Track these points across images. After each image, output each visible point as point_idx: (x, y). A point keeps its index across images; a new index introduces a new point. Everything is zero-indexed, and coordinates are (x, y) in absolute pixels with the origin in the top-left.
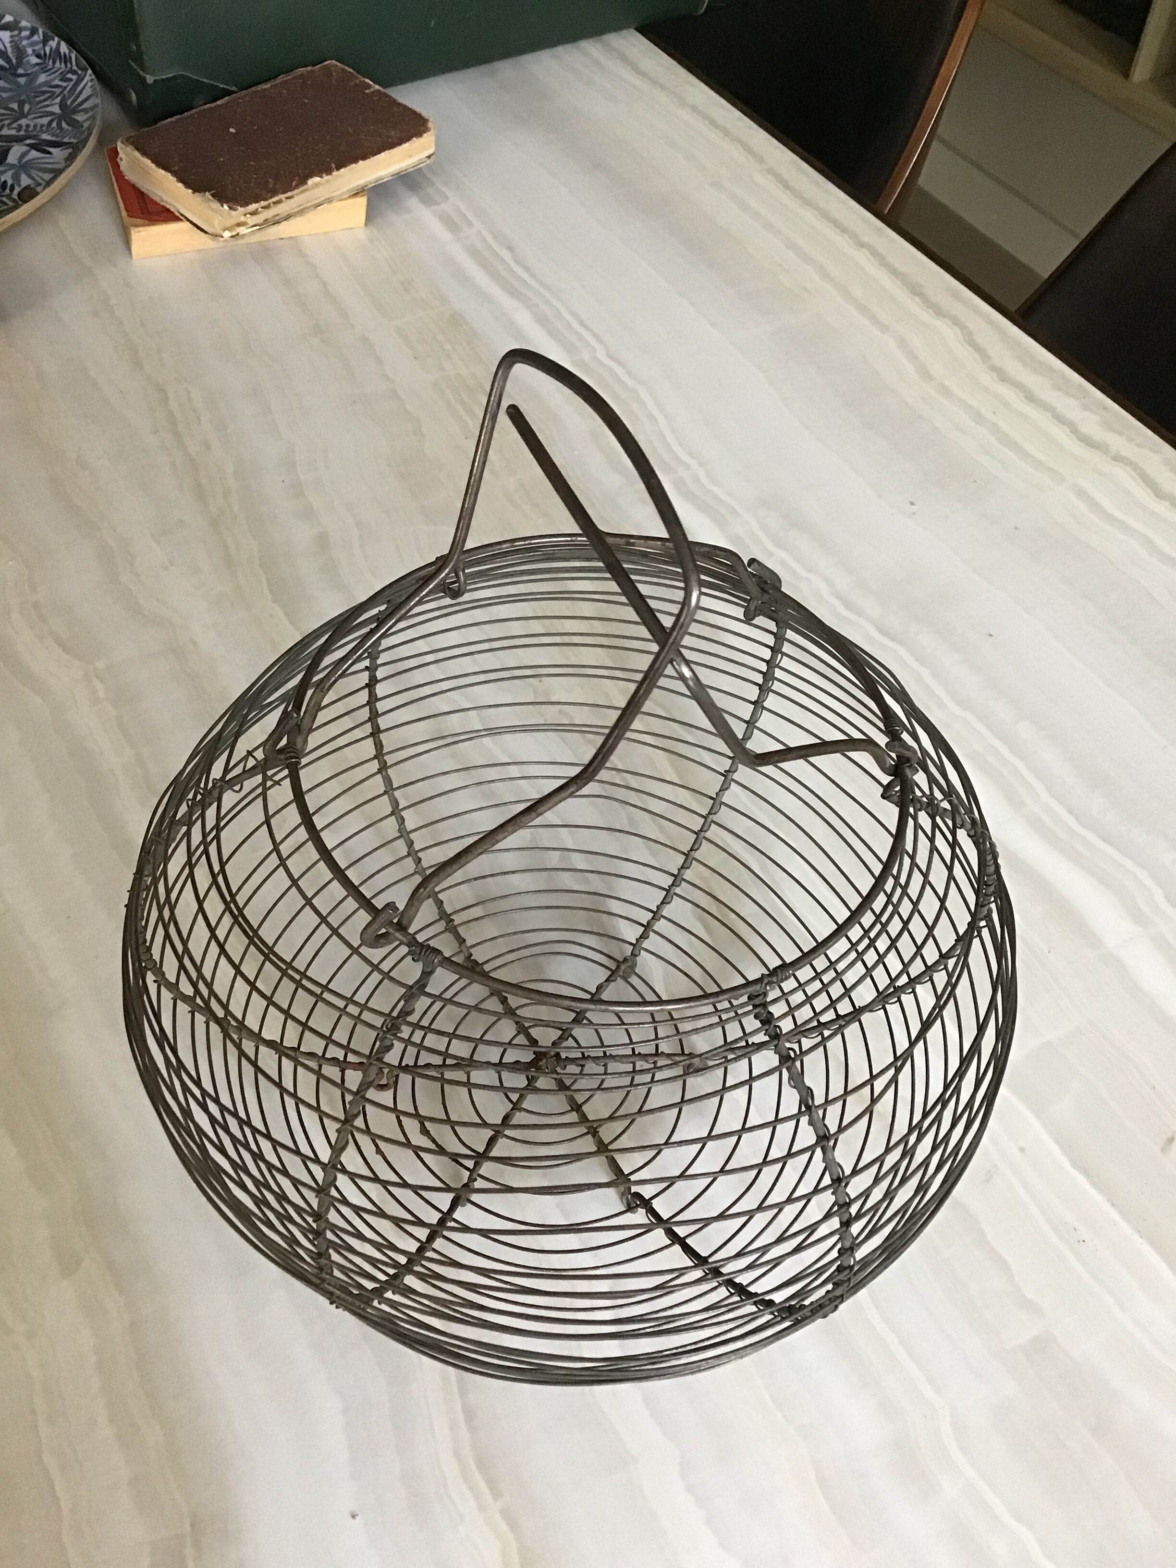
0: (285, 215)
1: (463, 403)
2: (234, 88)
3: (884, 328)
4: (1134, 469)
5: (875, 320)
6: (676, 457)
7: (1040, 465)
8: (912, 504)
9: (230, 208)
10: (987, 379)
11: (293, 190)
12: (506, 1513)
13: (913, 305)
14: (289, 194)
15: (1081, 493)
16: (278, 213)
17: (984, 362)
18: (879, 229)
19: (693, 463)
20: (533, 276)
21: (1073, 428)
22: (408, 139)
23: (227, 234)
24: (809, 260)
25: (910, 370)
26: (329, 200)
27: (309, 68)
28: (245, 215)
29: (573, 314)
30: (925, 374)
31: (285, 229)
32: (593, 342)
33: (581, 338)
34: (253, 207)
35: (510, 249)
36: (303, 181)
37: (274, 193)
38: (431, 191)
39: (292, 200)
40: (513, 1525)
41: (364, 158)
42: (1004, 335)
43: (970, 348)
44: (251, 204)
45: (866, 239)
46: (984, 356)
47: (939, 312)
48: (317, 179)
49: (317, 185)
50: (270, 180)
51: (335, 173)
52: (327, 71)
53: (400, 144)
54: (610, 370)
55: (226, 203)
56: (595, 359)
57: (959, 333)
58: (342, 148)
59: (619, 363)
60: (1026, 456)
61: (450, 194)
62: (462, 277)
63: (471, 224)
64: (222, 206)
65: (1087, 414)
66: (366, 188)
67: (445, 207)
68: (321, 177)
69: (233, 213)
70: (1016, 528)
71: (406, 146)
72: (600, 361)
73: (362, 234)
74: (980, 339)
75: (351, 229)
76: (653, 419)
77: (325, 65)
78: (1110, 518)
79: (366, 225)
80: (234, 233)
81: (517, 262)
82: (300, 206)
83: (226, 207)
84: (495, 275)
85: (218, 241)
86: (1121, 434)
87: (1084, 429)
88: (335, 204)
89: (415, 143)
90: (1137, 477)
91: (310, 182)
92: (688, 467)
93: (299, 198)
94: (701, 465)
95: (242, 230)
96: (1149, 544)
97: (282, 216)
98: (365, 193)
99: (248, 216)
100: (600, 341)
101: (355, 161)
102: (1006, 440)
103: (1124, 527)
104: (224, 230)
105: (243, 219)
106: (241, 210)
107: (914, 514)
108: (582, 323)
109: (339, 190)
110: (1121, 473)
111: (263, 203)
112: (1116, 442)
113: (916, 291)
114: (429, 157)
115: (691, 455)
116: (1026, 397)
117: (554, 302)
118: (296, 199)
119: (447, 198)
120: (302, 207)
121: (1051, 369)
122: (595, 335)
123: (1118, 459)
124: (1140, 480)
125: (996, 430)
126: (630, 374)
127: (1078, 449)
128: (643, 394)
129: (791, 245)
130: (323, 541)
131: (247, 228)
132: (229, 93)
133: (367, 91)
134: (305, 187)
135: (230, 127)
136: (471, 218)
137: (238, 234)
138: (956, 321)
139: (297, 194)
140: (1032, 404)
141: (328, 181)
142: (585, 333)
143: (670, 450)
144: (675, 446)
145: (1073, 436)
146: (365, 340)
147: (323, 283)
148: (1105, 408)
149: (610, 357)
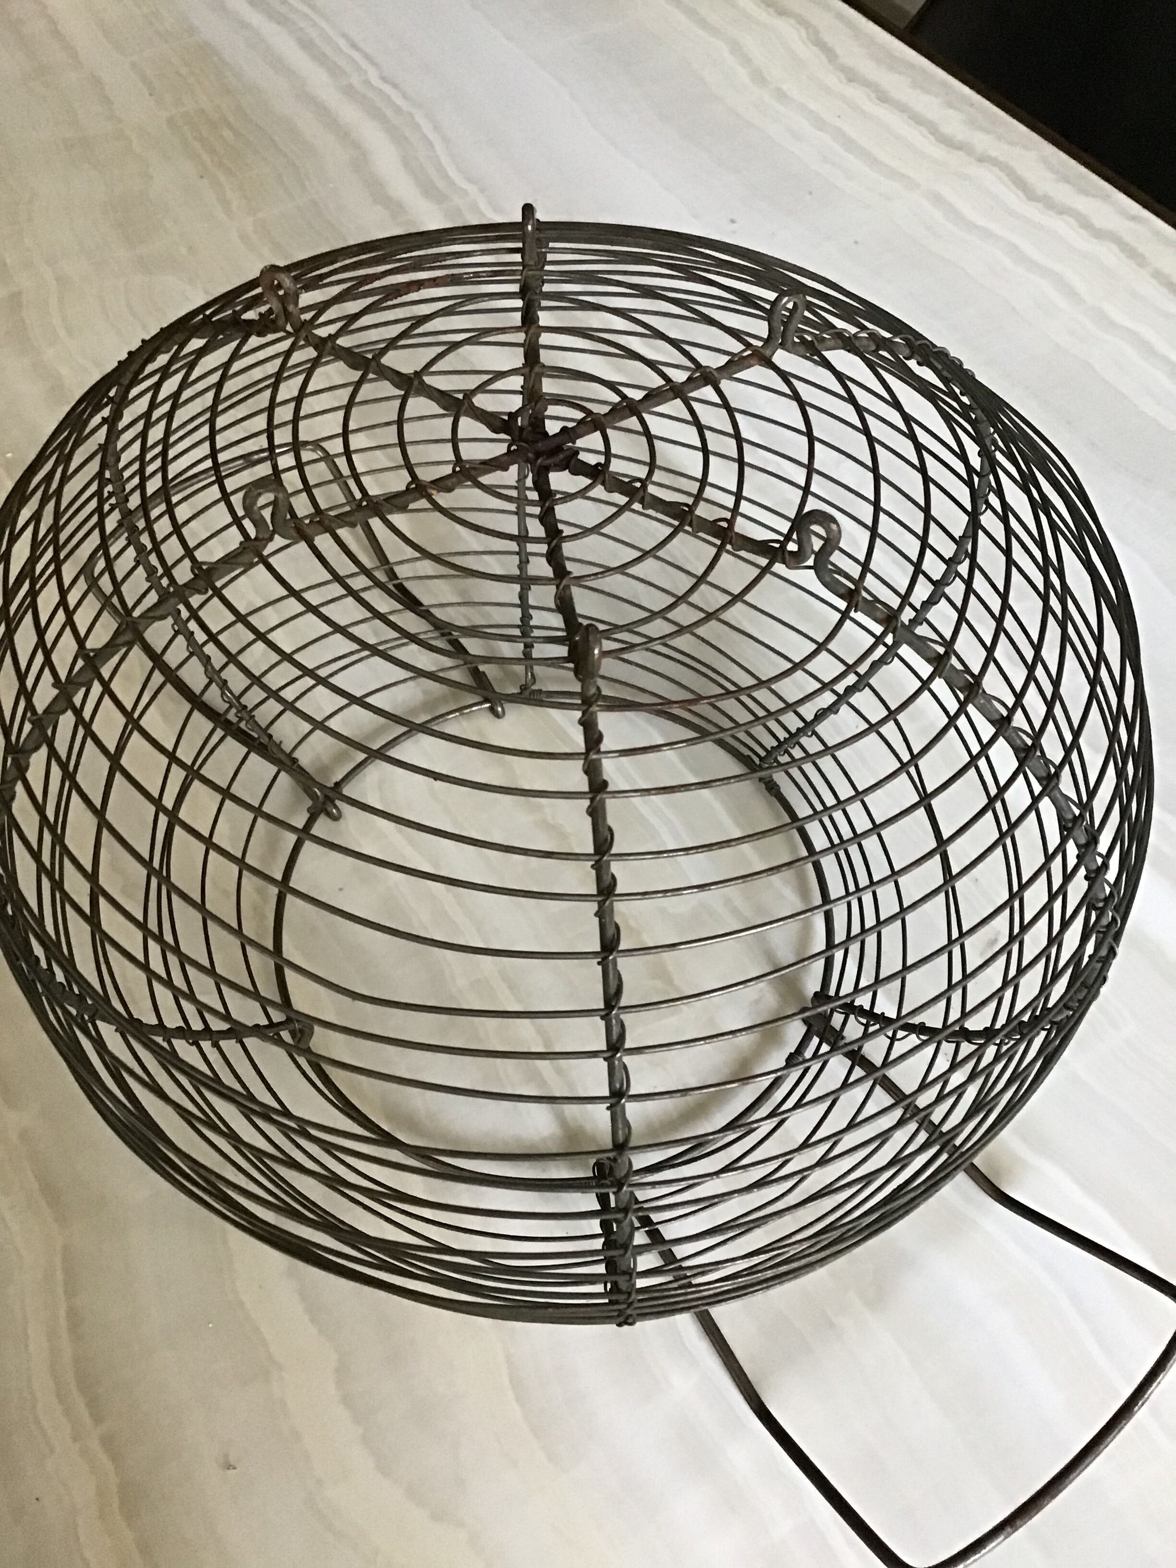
1: (200, 139)
3: (715, 31)
4: (1002, 170)
5: (703, 24)
6: (452, 183)
7: (893, 174)
10: (833, 80)
12: (108, 1442)
15: (938, 199)
17: (830, 61)
19: (472, 190)
21: (933, 130)
25: (743, 74)
29: (345, 36)
30: (759, 78)
32: (364, 64)
33: (355, 62)
40: (116, 1457)
42: (856, 32)
43: (815, 49)
46: (829, 53)
54: (383, 93)
56: (367, 83)
57: (803, 32)
59: (396, 86)
60: (872, 161)
65: (951, 112)
70: (856, 242)
72: (371, 84)
74: (827, 38)
78: (971, 226)
86: (987, 131)
87: (947, 129)
90: (1006, 179)
92: (465, 193)
94: (482, 191)
96: (1015, 252)
100: (374, 64)
102: (850, 144)
103: (987, 234)
108: (354, 46)
110: (988, 176)
112: (982, 142)
115: (470, 180)
116: (879, 99)
117: (323, 24)
121: (911, 66)
122: (367, 57)
123: (983, 159)
124: (1010, 183)
125: (840, 135)
126: (405, 96)
127: (938, 152)
128: (420, 118)
130: (15, 302)
138: (800, 20)
140: (886, 105)
142: (357, 56)
143: (446, 177)
144: (453, 173)
145: (932, 138)
146: (96, 81)
147: (52, 21)
148: (972, 105)
149: (384, 79)
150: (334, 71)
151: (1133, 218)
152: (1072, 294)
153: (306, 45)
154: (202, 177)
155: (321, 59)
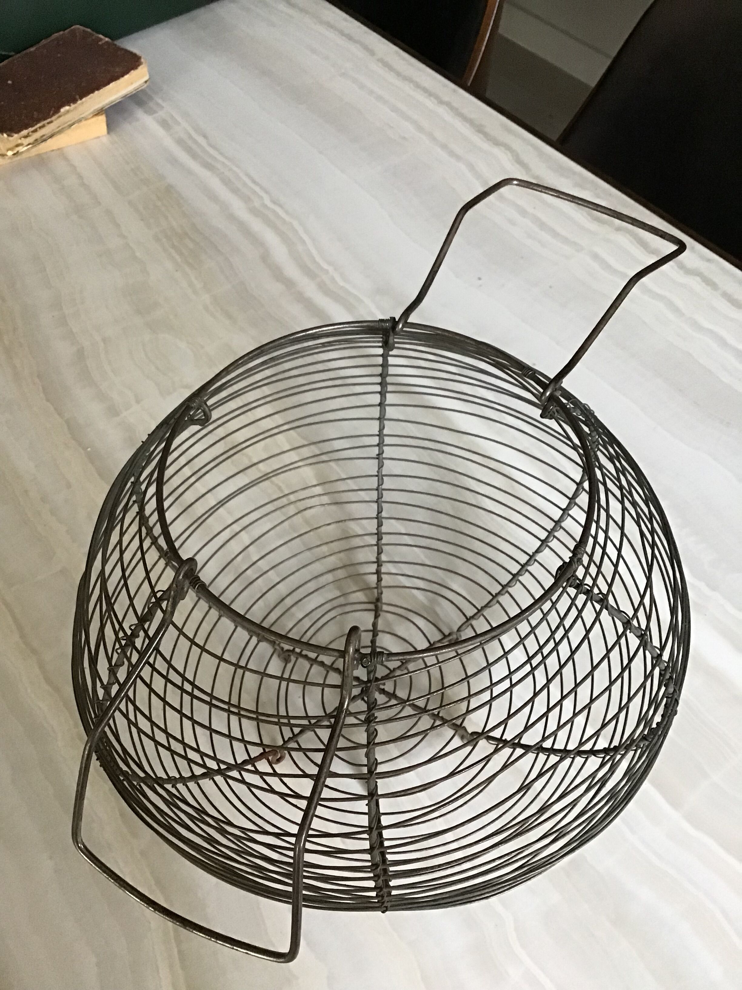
0: (50, 134)
1: (173, 246)
2: (12, 53)
3: (458, 158)
5: (452, 153)
6: (319, 266)
7: (566, 241)
8: (480, 279)
9: (8, 135)
11: (51, 117)
13: (477, 139)
14: (49, 120)
15: (596, 257)
16: (44, 134)
18: (454, 91)
19: (330, 269)
20: (221, 154)
22: (127, 72)
23: (10, 153)
24: (408, 118)
26: (79, 121)
27: (61, 33)
28: (20, 139)
29: (248, 175)
31: (51, 144)
32: (260, 192)
33: (255, 192)
34: (25, 132)
35: (205, 136)
36: (57, 110)
37: (38, 121)
38: (151, 104)
39: (52, 124)
41: (98, 89)
42: (541, 154)
44: (22, 130)
45: (446, 99)
46: (526, 167)
47: (497, 143)
48: (67, 108)
49: (68, 112)
50: (35, 113)
51: (79, 102)
52: (73, 32)
53: (123, 76)
54: (274, 211)
55: (6, 132)
57: (510, 155)
58: (83, 84)
59: (281, 206)
60: (555, 234)
61: (164, 104)
62: (174, 161)
63: (178, 124)
64: (3, 135)
66: (104, 109)
67: (161, 114)
68: (70, 106)
69: (11, 138)
70: (551, 287)
71: (126, 77)
72: (266, 206)
73: (106, 139)
74: (524, 158)
75: (98, 137)
76: (304, 242)
77: (72, 30)
78: (615, 272)
79: (108, 133)
80: (15, 152)
81: (211, 145)
82: (59, 127)
83: (5, 135)
84: (194, 156)
85: (5, 158)
88: (84, 123)
89: (133, 73)
90: (633, 240)
91: (63, 110)
92: (327, 272)
93: (56, 123)
94: (336, 269)
95: (21, 149)
97: (48, 136)
98: (103, 112)
99: (23, 139)
100: (267, 192)
101: (93, 92)
102: (542, 225)
104: (8, 150)
105: (20, 141)
106: (16, 136)
107: (481, 286)
108: (254, 182)
109: (83, 113)
111: (31, 129)
113: (480, 130)
114: (146, 82)
115: (330, 263)
117: (235, 169)
118: (55, 123)
119: (163, 107)
120: (60, 128)
121: (574, 173)
122: (261, 188)
124: (636, 243)
125: (535, 219)
126: (287, 212)
127: (593, 226)
128: (296, 224)
129: (395, 109)
130: (80, 355)
131: (24, 147)
132: (8, 57)
133: (100, 43)
134: (59, 114)
135: (8, 80)
136: (179, 119)
137: (18, 152)
138: (508, 148)
139: (56, 120)
141: (75, 108)
142: (257, 189)
143: (314, 261)
144: (318, 259)
145: (589, 218)
146: (108, 212)
147: (80, 177)
148: (610, 195)
149: (274, 202)
150: (246, 199)
151: (709, 260)
152: (676, 310)
153: (226, 182)
154: (177, 271)
155: (235, 191)
